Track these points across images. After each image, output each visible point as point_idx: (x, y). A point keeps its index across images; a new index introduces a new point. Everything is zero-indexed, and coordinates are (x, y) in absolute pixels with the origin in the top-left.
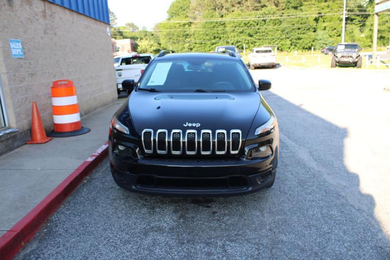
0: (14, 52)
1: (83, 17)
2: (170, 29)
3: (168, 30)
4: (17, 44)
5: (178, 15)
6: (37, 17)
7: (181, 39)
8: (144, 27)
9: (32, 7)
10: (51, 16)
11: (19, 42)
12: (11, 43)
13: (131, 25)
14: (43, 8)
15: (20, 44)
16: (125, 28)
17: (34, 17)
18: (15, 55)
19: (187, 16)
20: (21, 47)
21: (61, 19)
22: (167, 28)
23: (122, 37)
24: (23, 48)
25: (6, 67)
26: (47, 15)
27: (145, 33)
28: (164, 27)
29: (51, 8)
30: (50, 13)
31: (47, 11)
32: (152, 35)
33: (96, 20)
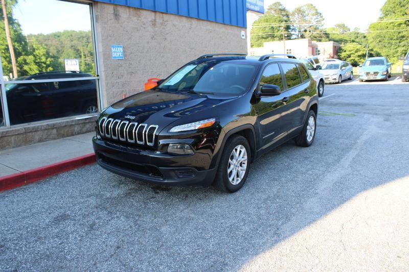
0: (114, 55)
1: (205, 23)
2: (381, 29)
3: (378, 31)
4: (119, 48)
5: (394, 12)
6: (144, 26)
7: (394, 42)
8: (356, 29)
9: (140, 19)
10: (162, 24)
11: (121, 47)
12: (112, 49)
13: (342, 26)
14: (153, 18)
15: (121, 49)
16: (334, 29)
17: (141, 26)
18: (115, 57)
19: (406, 14)
20: (122, 51)
21: (174, 25)
22: (377, 30)
23: (327, 39)
24: (124, 51)
25: (105, 67)
26: (157, 23)
27: (356, 35)
28: (374, 27)
29: (163, 17)
30: (161, 21)
31: (157, 21)
32: (365, 37)
33: (224, 24)
